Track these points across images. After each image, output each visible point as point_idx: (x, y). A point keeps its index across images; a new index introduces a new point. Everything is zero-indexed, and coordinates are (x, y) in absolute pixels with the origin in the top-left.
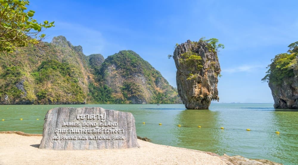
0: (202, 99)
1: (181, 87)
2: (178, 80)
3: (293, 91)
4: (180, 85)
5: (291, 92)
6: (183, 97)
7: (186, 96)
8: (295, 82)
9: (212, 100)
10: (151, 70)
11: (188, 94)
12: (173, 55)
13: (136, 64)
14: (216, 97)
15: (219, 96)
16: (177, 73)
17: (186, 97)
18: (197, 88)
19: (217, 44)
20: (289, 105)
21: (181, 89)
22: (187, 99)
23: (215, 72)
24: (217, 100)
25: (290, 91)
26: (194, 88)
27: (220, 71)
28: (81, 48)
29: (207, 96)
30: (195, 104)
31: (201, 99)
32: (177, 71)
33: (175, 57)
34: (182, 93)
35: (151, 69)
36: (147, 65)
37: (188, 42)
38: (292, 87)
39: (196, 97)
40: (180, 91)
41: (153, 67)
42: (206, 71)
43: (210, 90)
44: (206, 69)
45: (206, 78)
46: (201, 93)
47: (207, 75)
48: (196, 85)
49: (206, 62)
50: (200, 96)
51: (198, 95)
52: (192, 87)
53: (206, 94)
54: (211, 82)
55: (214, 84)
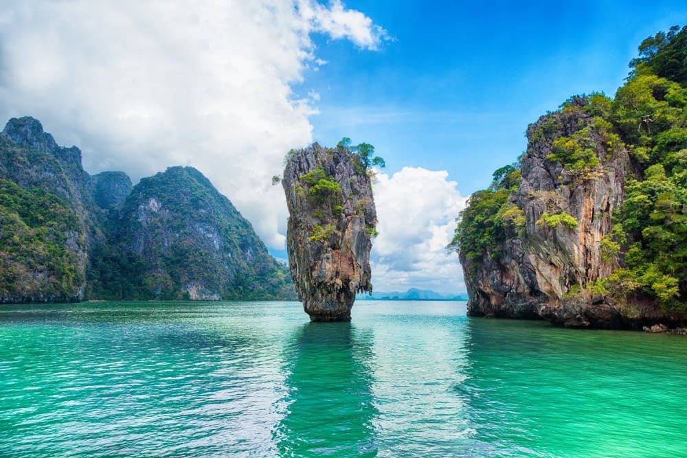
0: (339, 288)
1: (296, 259)
2: (291, 241)
3: (502, 273)
4: (295, 254)
5: (498, 276)
6: (300, 282)
7: (307, 281)
8: (506, 253)
9: (358, 292)
10: (233, 217)
11: (312, 276)
12: (282, 177)
13: (203, 201)
14: (367, 283)
15: (372, 282)
16: (290, 221)
17: (306, 284)
18: (330, 260)
19: (371, 158)
20: (495, 305)
21: (296, 262)
22: (309, 289)
23: (366, 222)
24: (368, 292)
25: (498, 273)
26: (324, 261)
27: (375, 223)
28: (77, 154)
29: (349, 281)
30: (324, 301)
31: (337, 288)
32: (291, 218)
33: (286, 184)
34: (298, 274)
35: (233, 214)
36: (224, 206)
37: (314, 148)
38: (500, 264)
39: (327, 283)
40: (294, 268)
41: (238, 210)
42: (349, 221)
43: (355, 266)
44: (350, 215)
45: (349, 237)
46: (337, 274)
47: (351, 231)
48: (329, 255)
49: (349, 198)
50: (335, 282)
51: (332, 279)
52: (319, 259)
53: (349, 276)
54: (358, 248)
55: (364, 253)
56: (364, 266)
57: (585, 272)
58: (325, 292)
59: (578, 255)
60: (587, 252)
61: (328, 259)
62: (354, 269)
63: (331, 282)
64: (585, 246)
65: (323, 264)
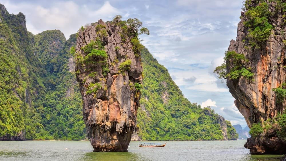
18: (100, 108)
19: (139, 29)
26: (95, 109)
28: (22, 19)
29: (116, 123)
42: (114, 79)
43: (121, 112)
44: (115, 74)
45: (114, 91)
46: (107, 118)
47: (115, 86)
48: (98, 105)
49: (113, 62)
50: (106, 124)
51: (103, 122)
52: (92, 107)
53: (117, 119)
54: (123, 99)
55: (129, 102)
56: (128, 112)
57: (264, 112)
58: (102, 132)
59: (257, 100)
60: (264, 97)
61: (98, 107)
62: (120, 114)
63: (103, 124)
64: (262, 92)
65: (94, 111)
